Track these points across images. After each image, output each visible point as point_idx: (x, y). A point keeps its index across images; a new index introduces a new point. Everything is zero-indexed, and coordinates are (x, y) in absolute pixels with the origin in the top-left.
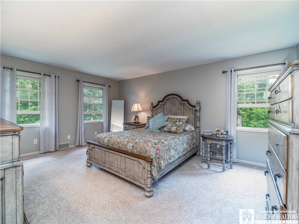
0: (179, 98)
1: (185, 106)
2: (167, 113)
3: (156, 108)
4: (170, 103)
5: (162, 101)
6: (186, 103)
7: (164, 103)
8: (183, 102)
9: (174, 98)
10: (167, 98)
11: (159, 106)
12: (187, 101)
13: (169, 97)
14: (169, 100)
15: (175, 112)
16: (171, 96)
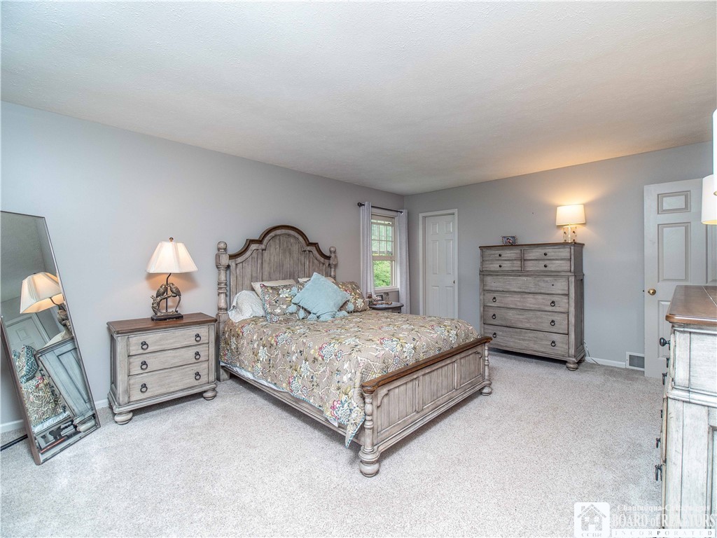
0: (301, 239)
1: (311, 255)
2: (270, 274)
3: (239, 260)
4: (278, 246)
5: (260, 242)
6: (313, 249)
7: (263, 247)
8: (309, 248)
9: (289, 235)
10: (272, 234)
11: (248, 253)
12: (315, 245)
13: (278, 232)
14: (278, 241)
15: (292, 270)
16: (283, 231)
